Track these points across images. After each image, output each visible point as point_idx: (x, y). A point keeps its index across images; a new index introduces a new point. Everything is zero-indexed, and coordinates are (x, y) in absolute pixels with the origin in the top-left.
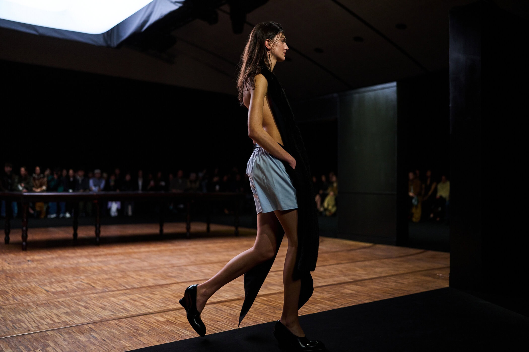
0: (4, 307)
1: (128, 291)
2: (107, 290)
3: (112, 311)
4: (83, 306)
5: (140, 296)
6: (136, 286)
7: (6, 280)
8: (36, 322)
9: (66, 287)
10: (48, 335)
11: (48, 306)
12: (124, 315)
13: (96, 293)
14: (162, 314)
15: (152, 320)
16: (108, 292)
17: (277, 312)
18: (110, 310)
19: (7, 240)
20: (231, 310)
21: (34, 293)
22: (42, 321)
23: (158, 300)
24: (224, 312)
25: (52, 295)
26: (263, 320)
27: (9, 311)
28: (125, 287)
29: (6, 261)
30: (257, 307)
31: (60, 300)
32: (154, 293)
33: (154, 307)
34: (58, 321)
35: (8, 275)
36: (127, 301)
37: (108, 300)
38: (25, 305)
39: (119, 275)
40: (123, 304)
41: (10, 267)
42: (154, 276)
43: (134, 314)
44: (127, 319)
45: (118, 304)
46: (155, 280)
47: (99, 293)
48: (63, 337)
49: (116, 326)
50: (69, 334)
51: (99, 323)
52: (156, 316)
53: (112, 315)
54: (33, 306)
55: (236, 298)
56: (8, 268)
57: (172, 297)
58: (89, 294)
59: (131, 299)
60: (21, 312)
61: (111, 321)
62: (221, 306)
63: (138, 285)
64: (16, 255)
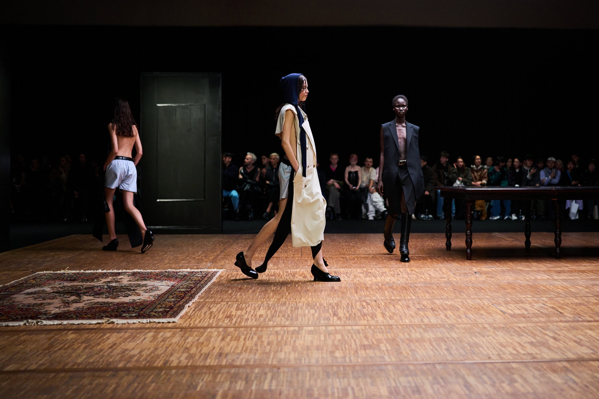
0: (457, 326)
2: (580, 320)
4: (551, 337)
7: (454, 294)
8: (496, 349)
9: (526, 310)
10: (513, 368)
11: (507, 332)
16: (582, 322)
19: (449, 246)
21: (488, 313)
22: (504, 349)
25: (510, 318)
27: (464, 331)
29: (450, 271)
31: (521, 325)
35: (455, 288)
37: (583, 333)
38: (480, 326)
41: (457, 279)
54: (489, 329)
56: (454, 279)
64: (460, 264)
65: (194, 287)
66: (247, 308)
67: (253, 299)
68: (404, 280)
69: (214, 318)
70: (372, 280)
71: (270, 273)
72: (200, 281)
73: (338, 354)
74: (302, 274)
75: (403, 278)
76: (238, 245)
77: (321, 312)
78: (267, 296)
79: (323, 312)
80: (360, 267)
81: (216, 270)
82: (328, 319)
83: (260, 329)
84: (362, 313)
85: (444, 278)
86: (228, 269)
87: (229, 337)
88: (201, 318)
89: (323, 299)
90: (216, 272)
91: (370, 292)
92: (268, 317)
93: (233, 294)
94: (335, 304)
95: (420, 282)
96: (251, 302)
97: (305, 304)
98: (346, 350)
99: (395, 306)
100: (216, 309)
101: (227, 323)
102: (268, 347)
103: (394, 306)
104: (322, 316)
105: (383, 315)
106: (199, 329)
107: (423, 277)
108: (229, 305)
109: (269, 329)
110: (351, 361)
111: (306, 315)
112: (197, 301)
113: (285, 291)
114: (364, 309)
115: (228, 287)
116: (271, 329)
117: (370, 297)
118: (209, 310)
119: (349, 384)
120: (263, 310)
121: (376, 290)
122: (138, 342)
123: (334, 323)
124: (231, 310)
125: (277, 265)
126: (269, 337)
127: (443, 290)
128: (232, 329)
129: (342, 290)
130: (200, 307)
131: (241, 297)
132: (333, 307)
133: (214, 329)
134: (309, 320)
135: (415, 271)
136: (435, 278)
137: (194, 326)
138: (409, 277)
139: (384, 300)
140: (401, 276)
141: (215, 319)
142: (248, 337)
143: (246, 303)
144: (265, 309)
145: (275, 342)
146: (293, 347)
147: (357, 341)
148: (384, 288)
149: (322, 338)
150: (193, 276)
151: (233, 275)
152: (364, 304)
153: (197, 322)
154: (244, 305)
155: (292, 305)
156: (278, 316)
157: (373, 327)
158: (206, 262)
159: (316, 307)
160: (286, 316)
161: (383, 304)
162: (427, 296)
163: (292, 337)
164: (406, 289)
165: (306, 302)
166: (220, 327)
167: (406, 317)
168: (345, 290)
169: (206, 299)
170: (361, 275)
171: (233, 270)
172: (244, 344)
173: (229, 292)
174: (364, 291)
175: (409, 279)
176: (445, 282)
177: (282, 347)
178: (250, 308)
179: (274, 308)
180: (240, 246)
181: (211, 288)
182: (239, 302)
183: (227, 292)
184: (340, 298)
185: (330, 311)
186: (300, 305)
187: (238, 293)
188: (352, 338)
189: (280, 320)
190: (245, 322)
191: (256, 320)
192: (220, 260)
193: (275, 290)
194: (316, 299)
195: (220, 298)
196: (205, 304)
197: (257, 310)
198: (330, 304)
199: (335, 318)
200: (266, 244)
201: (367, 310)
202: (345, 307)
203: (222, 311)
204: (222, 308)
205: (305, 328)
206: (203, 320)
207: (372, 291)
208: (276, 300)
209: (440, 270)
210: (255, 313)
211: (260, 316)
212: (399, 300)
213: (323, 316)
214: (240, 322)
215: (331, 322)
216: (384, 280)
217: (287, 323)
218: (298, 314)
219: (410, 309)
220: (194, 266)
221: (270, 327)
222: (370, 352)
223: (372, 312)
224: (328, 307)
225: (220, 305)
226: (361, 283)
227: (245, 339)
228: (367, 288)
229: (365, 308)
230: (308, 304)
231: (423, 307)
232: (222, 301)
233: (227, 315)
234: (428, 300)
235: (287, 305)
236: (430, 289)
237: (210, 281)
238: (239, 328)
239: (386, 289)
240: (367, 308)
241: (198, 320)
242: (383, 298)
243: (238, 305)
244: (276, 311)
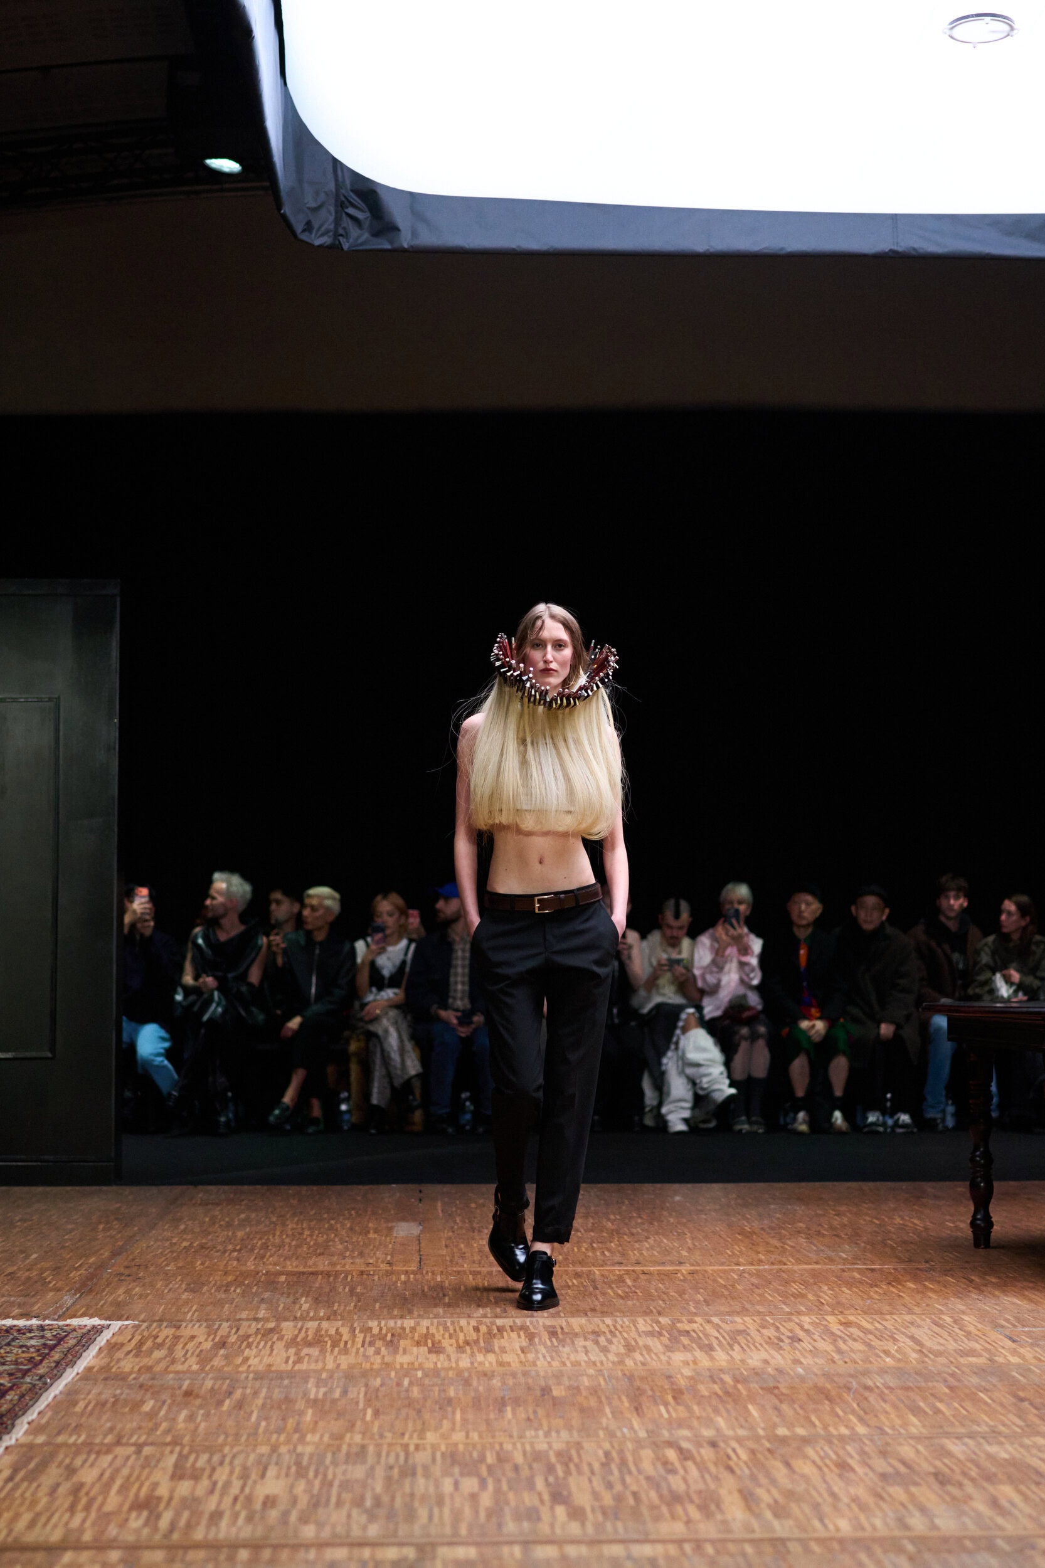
7: (1020, 1417)
19: (982, 1230)
29: (996, 1326)
35: (1021, 1394)
41: (1022, 1357)
56: (1014, 1360)
64: (1031, 1300)
65: (11, 1388)
66: (214, 1469)
67: (237, 1436)
68: (821, 1361)
69: (87, 1508)
70: (695, 1362)
71: (303, 1334)
72: (36, 1365)
74: (427, 1335)
75: (815, 1352)
76: (177, 1227)
77: (505, 1487)
78: (291, 1423)
79: (511, 1488)
80: (648, 1313)
81: (96, 1321)
82: (532, 1515)
83: (267, 1554)
84: (665, 1492)
85: (972, 1353)
86: (142, 1317)
88: (38, 1508)
89: (511, 1436)
90: (97, 1331)
91: (689, 1409)
92: (299, 1506)
93: (162, 1413)
94: (559, 1454)
95: (883, 1371)
96: (232, 1447)
97: (438, 1455)
99: (793, 1463)
100: (94, 1473)
101: (137, 1531)
103: (787, 1464)
104: (507, 1503)
105: (748, 1498)
106: (28, 1555)
107: (893, 1349)
108: (147, 1458)
109: (302, 1554)
111: (447, 1501)
112: (23, 1440)
113: (361, 1405)
114: (670, 1477)
115: (141, 1386)
116: (312, 1554)
117: (690, 1428)
118: (67, 1479)
120: (278, 1477)
121: (714, 1401)
123: (558, 1531)
124: (153, 1479)
125: (329, 1304)
127: (973, 1398)
128: (159, 1556)
129: (580, 1399)
130: (32, 1465)
131: (192, 1426)
132: (550, 1469)
133: (87, 1555)
134: (457, 1517)
135: (860, 1327)
136: (938, 1354)
137: (10, 1539)
138: (839, 1351)
139: (748, 1438)
140: (806, 1345)
141: (93, 1515)
143: (211, 1450)
144: (287, 1475)
148: (744, 1392)
150: (8, 1344)
151: (159, 1340)
152: (671, 1454)
153: (21, 1524)
154: (204, 1457)
155: (392, 1460)
156: (338, 1505)
157: (710, 1549)
158: (59, 1290)
159: (484, 1471)
160: (368, 1503)
161: (744, 1456)
162: (916, 1425)
164: (828, 1398)
165: (443, 1448)
166: (110, 1545)
167: (836, 1508)
168: (593, 1402)
169: (59, 1433)
170: (655, 1344)
171: (161, 1320)
173: (147, 1407)
174: (666, 1404)
175: (836, 1357)
176: (980, 1371)
178: (226, 1469)
179: (321, 1470)
180: (184, 1231)
181: (77, 1392)
182: (183, 1446)
183: (136, 1406)
184: (575, 1434)
185: (540, 1484)
186: (421, 1458)
187: (179, 1412)
189: (344, 1519)
190: (208, 1527)
191: (250, 1519)
192: (108, 1286)
193: (324, 1400)
194: (481, 1437)
195: (111, 1429)
196: (53, 1455)
197: (253, 1477)
198: (538, 1456)
199: (560, 1512)
200: (284, 1225)
201: (685, 1480)
202: (596, 1466)
203: (118, 1482)
204: (117, 1471)
205: (443, 1552)
206: (43, 1519)
207: (699, 1404)
208: (326, 1438)
209: (955, 1322)
210: (247, 1490)
211: (265, 1504)
212: (805, 1441)
213: (513, 1503)
214: (189, 1526)
215: (544, 1528)
216: (743, 1361)
217: (374, 1531)
218: (412, 1495)
219: (851, 1475)
220: (12, 1304)
221: (307, 1546)
223: (701, 1486)
224: (531, 1468)
225: (109, 1457)
226: (652, 1372)
228: (678, 1394)
229: (673, 1471)
230: (453, 1458)
231: (903, 1469)
232: (118, 1443)
233: (137, 1495)
234: (918, 1439)
235: (371, 1459)
236: (924, 1399)
237: (72, 1363)
238: (186, 1548)
239: (752, 1398)
240: (681, 1472)
241: (26, 1517)
242: (741, 1432)
243: (182, 1458)
244: (327, 1484)
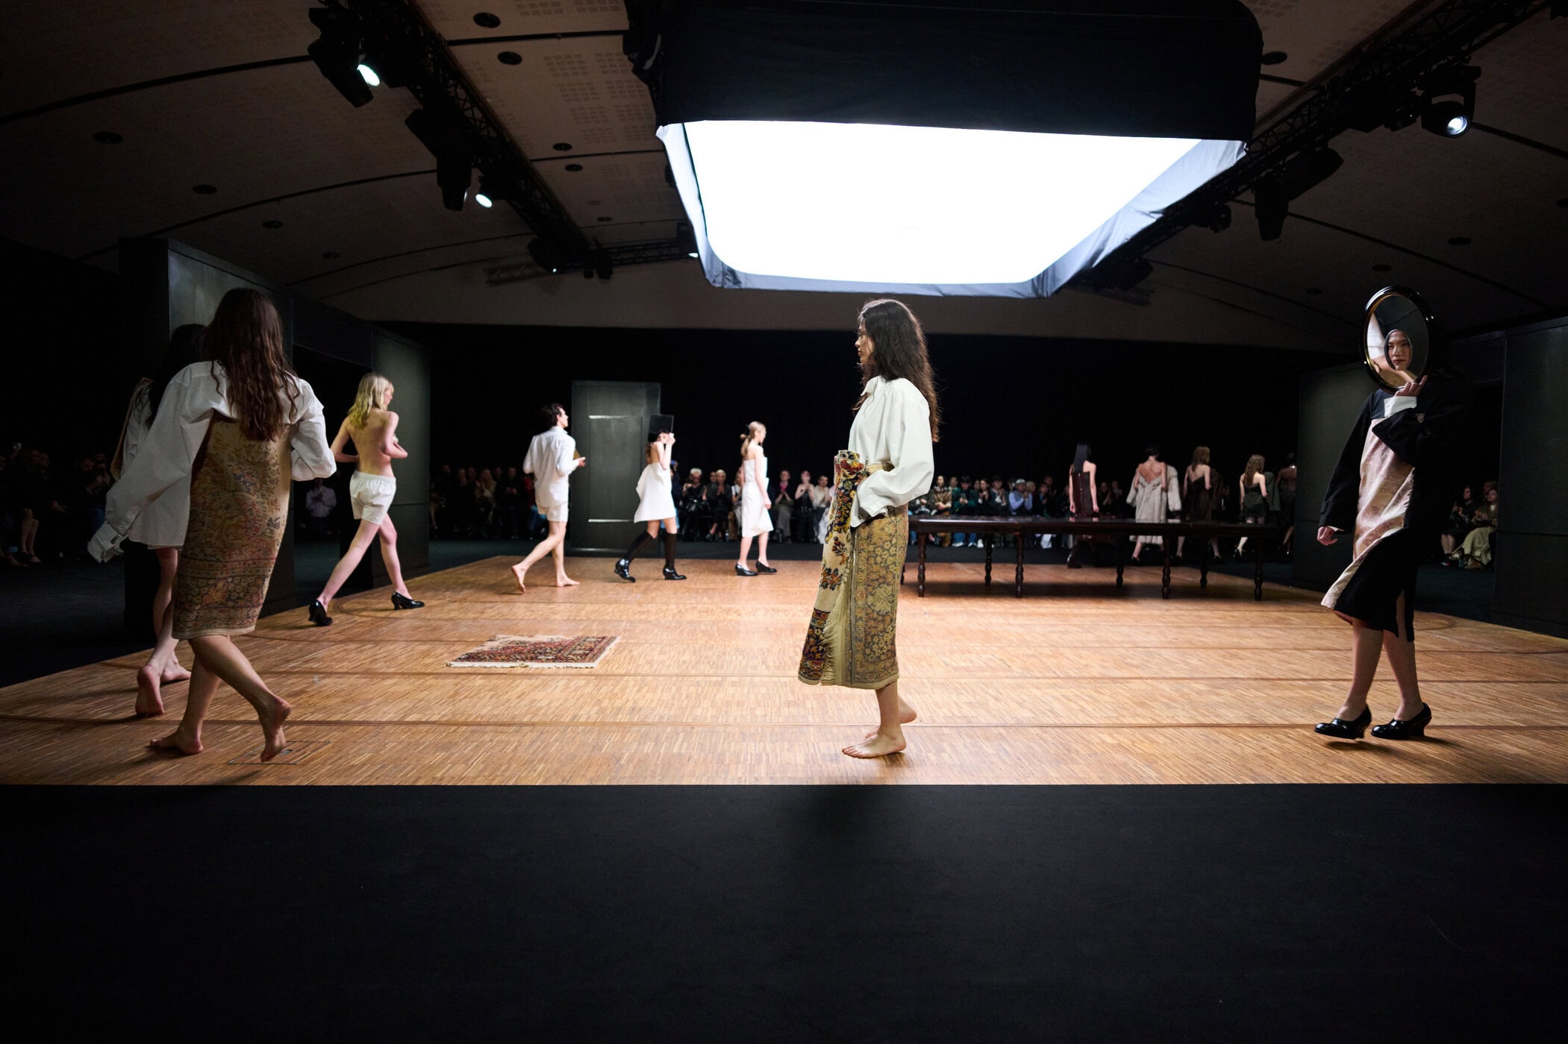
1: (1059, 681)
2: (1029, 675)
3: (1034, 713)
4: (993, 696)
5: (1079, 694)
6: (1073, 674)
8: (930, 710)
9: (972, 662)
10: (944, 734)
12: (1051, 722)
13: (1013, 678)
14: (1111, 730)
15: (1095, 740)
16: (1029, 678)
17: (1330, 765)
18: (1030, 710)
20: (1235, 744)
22: (937, 710)
23: (1107, 705)
24: (1222, 746)
26: (1299, 777)
28: (1054, 673)
30: (1289, 747)
31: (963, 681)
32: (1099, 690)
33: (1098, 716)
34: (959, 715)
36: (1055, 698)
37: (1028, 692)
38: (919, 680)
39: (1047, 651)
40: (1050, 702)
42: (1102, 660)
43: (1066, 722)
44: (1055, 728)
45: (1043, 702)
46: (1103, 667)
47: (1017, 678)
48: (963, 742)
49: (1038, 738)
50: (971, 737)
51: (1013, 729)
52: (1102, 733)
53: (1033, 718)
55: (1248, 723)
57: (1131, 703)
58: (1002, 677)
59: (1063, 696)
60: (912, 690)
61: (1031, 729)
62: (1217, 734)
63: (1076, 673)
66: (670, 651)
69: (634, 663)
73: (759, 712)
79: (751, 659)
80: (801, 604)
82: (755, 667)
83: (681, 678)
87: (646, 688)
92: (692, 664)
93: (659, 634)
94: (766, 649)
96: (676, 645)
97: (733, 649)
98: (768, 706)
100: (636, 653)
102: (686, 701)
104: (749, 664)
106: (616, 677)
108: (652, 648)
109: (690, 679)
110: (771, 720)
111: (733, 663)
112: (619, 642)
113: (715, 632)
115: (654, 625)
116: (693, 679)
118: (629, 655)
119: (765, 748)
120: (688, 655)
122: (550, 690)
123: (762, 673)
124: (653, 654)
125: (712, 599)
126: (688, 689)
128: (651, 678)
129: (776, 631)
130: (620, 650)
131: (666, 638)
132: (763, 654)
133: (632, 677)
134: (735, 668)
137: (611, 673)
141: (635, 665)
142: (666, 688)
143: (670, 646)
144: (690, 654)
145: (694, 695)
146: (712, 702)
147: (782, 696)
149: (746, 691)
154: (668, 648)
155: (720, 650)
156: (703, 663)
159: (745, 654)
160: (711, 663)
163: (713, 690)
165: (735, 646)
166: (638, 675)
168: (780, 632)
169: (629, 640)
172: (661, 697)
177: (700, 701)
178: (674, 652)
179: (700, 653)
186: (728, 649)
188: (778, 692)
189: (703, 668)
191: (678, 667)
196: (627, 646)
197: (681, 655)
198: (761, 649)
199: (764, 666)
202: (776, 653)
203: (644, 655)
204: (644, 651)
205: (729, 678)
206: (620, 668)
208: (703, 642)
210: (678, 659)
211: (683, 663)
213: (751, 664)
215: (758, 672)
217: (711, 672)
218: (724, 661)
222: (793, 710)
227: (662, 691)
230: (737, 649)
235: (714, 649)
241: (617, 666)
243: (663, 648)
244: (701, 657)
